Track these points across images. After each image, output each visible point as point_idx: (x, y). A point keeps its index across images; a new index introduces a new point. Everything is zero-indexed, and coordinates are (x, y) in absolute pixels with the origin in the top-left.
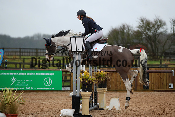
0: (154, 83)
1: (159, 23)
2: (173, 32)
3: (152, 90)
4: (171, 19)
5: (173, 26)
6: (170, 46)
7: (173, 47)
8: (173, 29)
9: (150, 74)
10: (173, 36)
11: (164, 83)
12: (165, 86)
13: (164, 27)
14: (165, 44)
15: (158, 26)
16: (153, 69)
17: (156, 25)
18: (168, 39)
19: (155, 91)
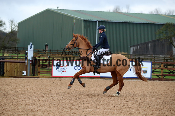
0: (8, 71)
2: (11, 30)
3: (10, 76)
4: (10, 20)
5: (11, 25)
6: (9, 42)
7: (11, 42)
8: (11, 28)
9: (5, 63)
10: (11, 34)
11: (16, 71)
12: (16, 73)
13: (4, 26)
14: (4, 40)
16: (8, 59)
18: (7, 36)
19: (11, 77)
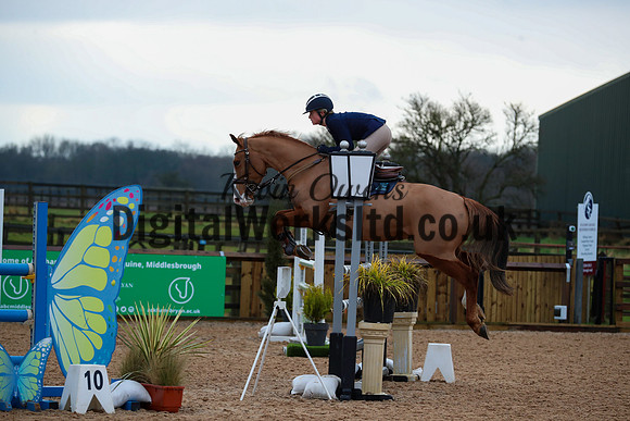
0: (499, 303)
1: (468, 115)
5: (513, 125)
6: (503, 189)
7: (511, 191)
10: (512, 157)
11: (529, 302)
12: (531, 311)
15: (466, 123)
17: (460, 119)
